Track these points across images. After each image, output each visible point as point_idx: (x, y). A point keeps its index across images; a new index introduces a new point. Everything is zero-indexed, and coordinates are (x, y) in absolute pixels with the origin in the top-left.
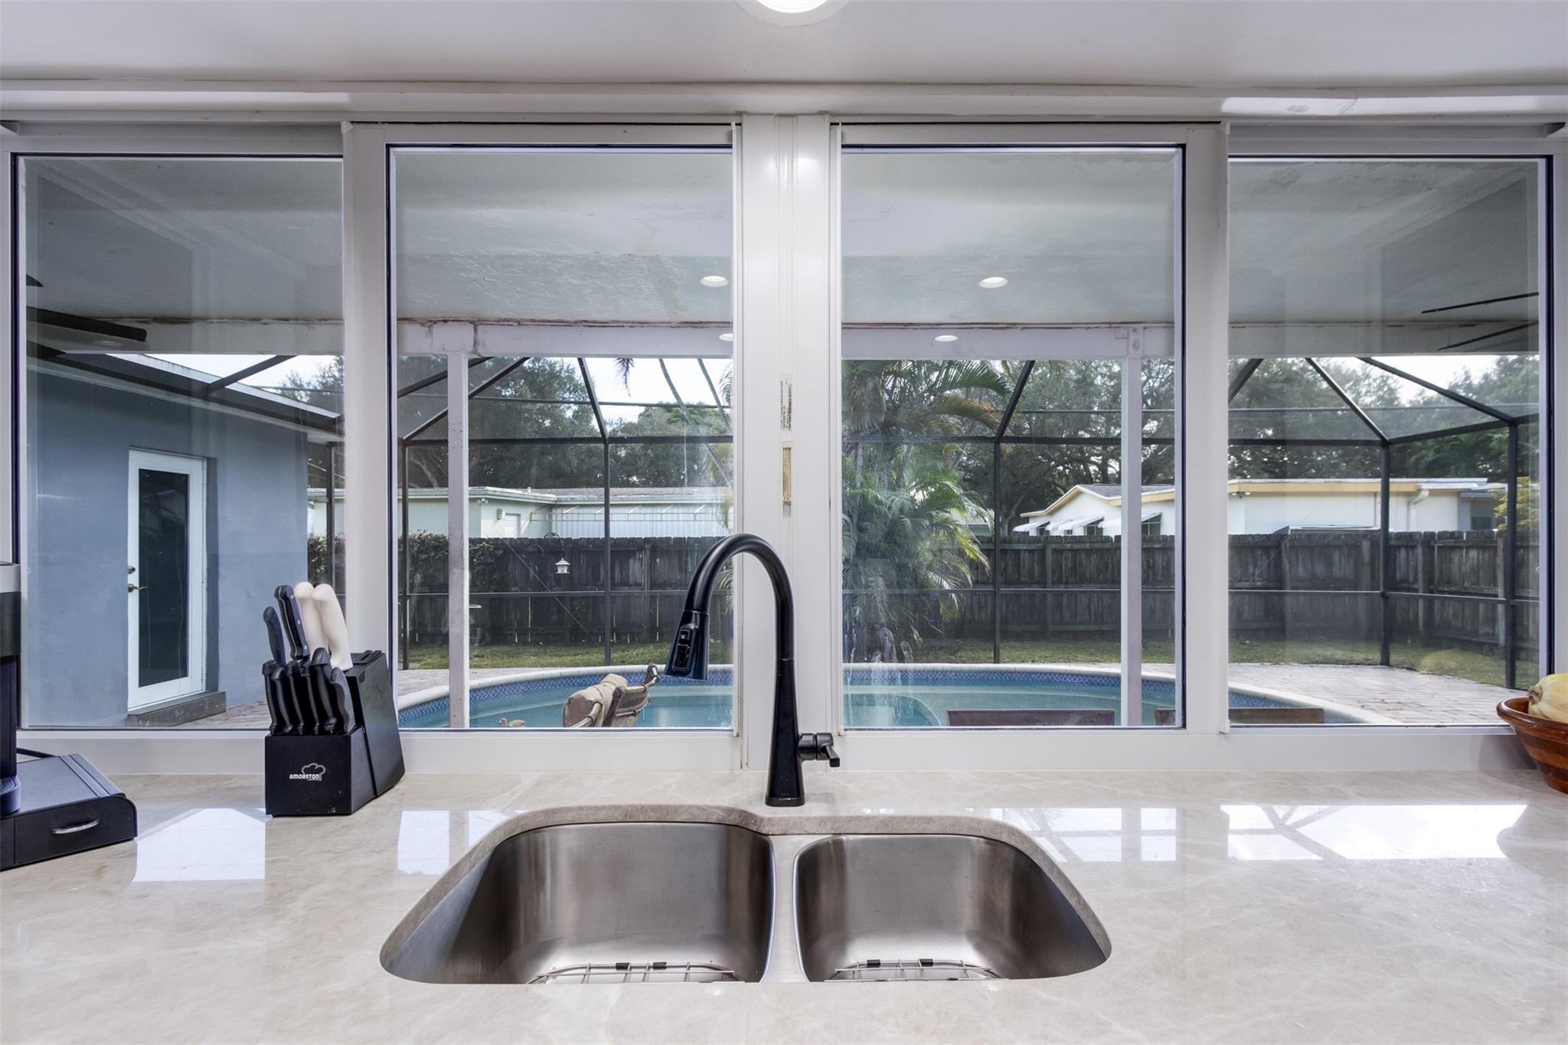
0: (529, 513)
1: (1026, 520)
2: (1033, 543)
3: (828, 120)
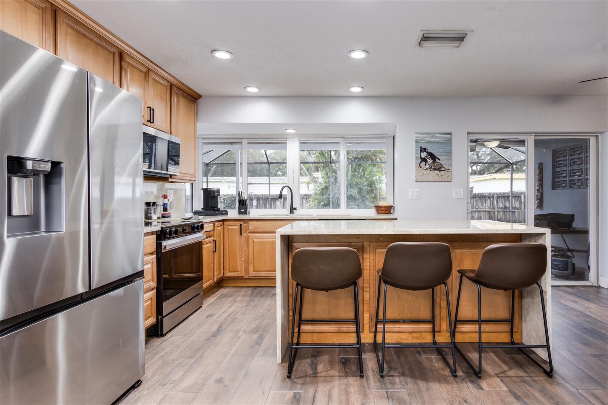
3: (298, 138)
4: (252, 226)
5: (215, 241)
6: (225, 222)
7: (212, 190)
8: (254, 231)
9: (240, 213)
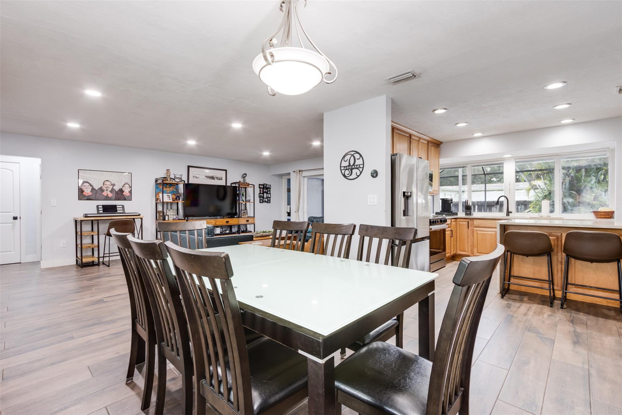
4: (476, 222)
5: (452, 230)
6: (457, 220)
7: (448, 199)
8: (477, 226)
9: (466, 214)
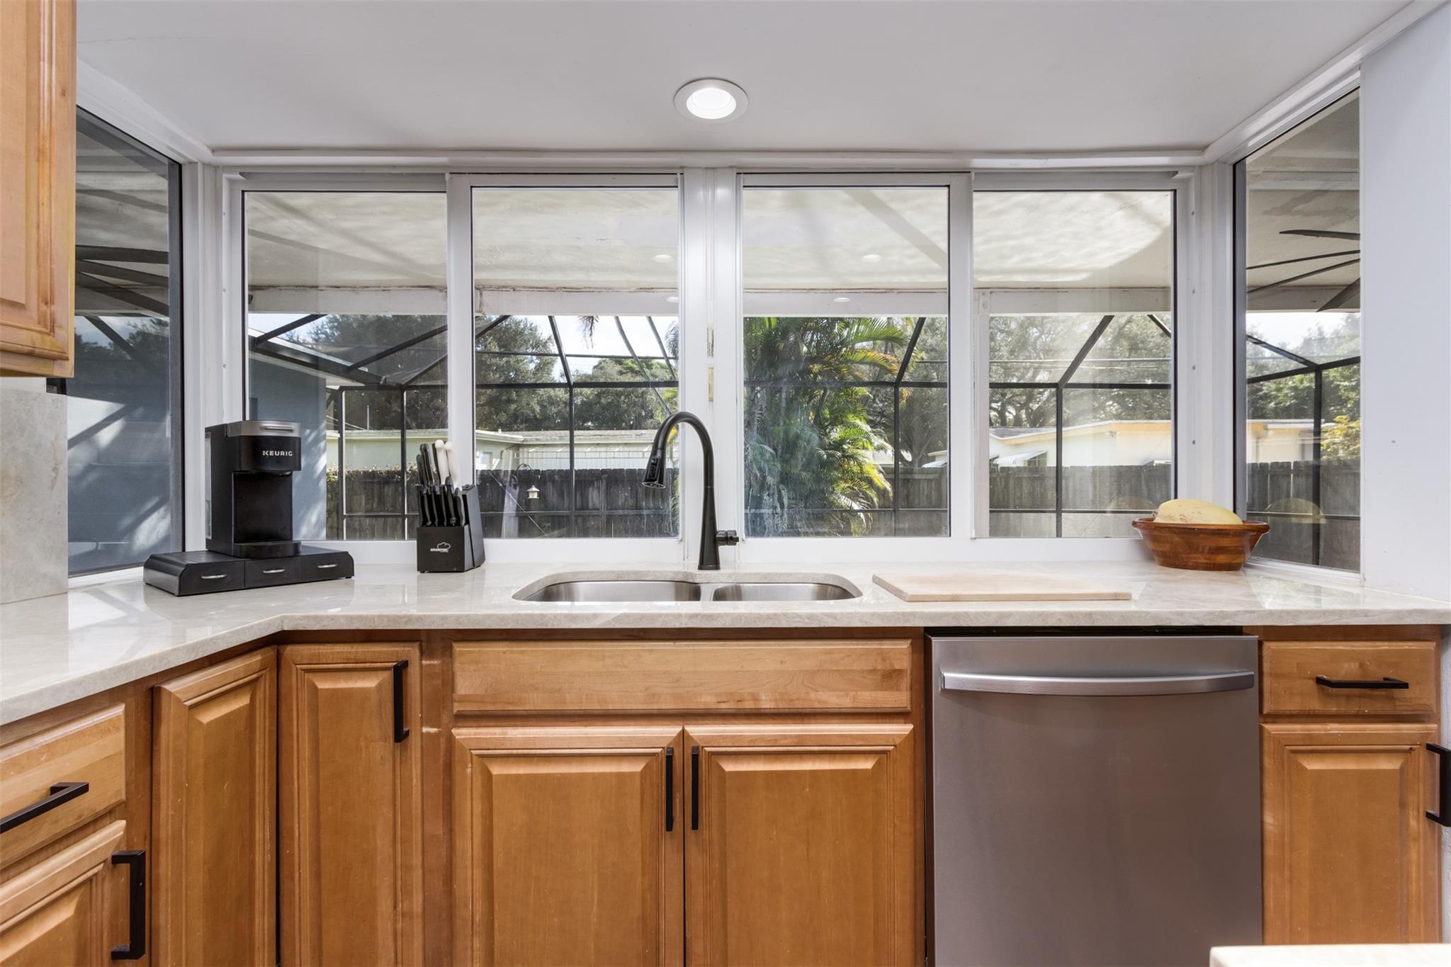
0: (500, 452)
1: (933, 459)
2: (931, 474)
3: (735, 171)
4: (477, 675)
6: (290, 650)
8: (490, 707)
